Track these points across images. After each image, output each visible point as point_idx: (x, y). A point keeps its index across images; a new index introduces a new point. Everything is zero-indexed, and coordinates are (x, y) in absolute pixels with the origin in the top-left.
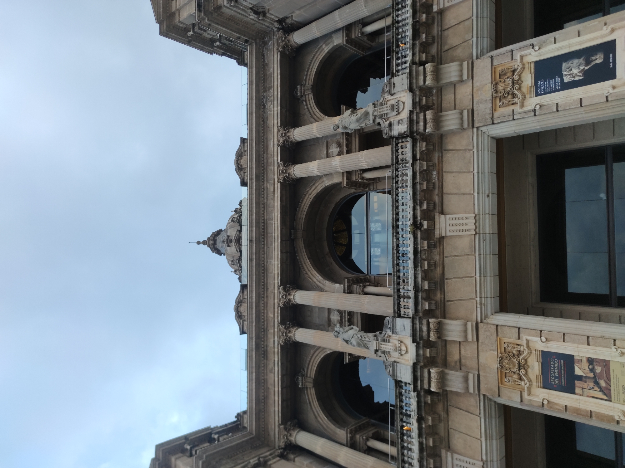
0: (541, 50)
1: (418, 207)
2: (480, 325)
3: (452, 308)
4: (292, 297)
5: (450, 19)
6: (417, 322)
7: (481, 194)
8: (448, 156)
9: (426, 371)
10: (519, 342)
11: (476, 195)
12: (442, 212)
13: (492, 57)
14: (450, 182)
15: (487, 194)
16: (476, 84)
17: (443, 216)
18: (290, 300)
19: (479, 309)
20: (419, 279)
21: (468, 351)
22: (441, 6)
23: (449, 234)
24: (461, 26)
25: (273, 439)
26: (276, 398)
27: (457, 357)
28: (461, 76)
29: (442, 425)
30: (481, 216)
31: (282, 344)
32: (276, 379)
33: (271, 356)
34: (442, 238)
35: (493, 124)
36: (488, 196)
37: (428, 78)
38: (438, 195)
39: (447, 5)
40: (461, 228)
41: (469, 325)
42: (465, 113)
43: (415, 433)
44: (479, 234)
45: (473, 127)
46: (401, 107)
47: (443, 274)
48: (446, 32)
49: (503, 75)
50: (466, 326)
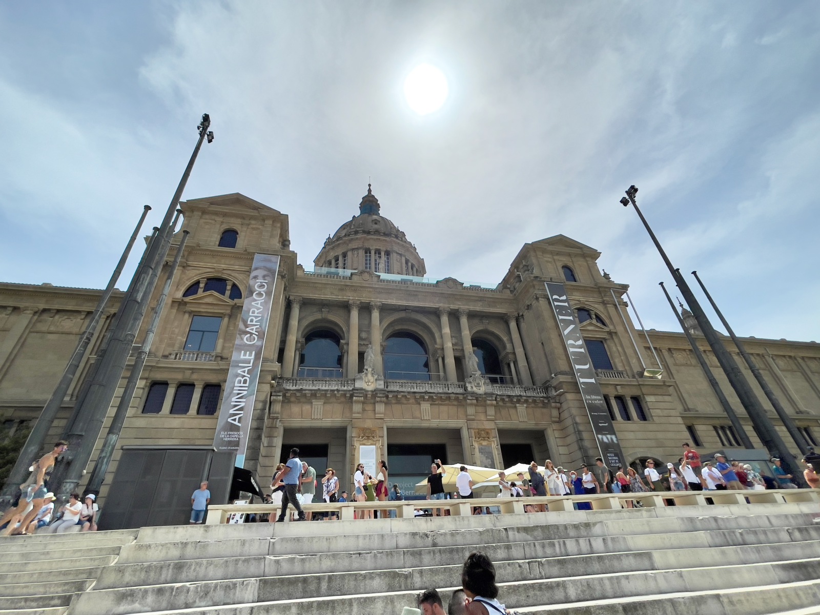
0: (495, 449)
2: (382, 420)
3: (389, 407)
4: (376, 311)
5: (512, 411)
6: (384, 392)
7: (438, 422)
8: (455, 408)
9: (362, 395)
10: (378, 437)
11: (438, 420)
12: (431, 405)
13: (495, 429)
14: (444, 409)
15: (438, 424)
16: (485, 422)
17: (429, 405)
18: (374, 309)
19: (388, 420)
20: (402, 394)
21: (372, 414)
22: (518, 408)
23: (422, 408)
24: (509, 416)
25: (293, 292)
27: (367, 409)
29: (335, 400)
30: (429, 422)
31: (349, 302)
32: (328, 296)
33: (342, 294)
34: (419, 404)
35: (468, 429)
37: (490, 402)
38: (439, 403)
39: (518, 410)
40: (425, 413)
41: (383, 415)
42: (473, 417)
43: (330, 388)
44: (422, 421)
45: (467, 420)
46: (478, 388)
48: (507, 409)
49: (488, 433)
50: (382, 414)
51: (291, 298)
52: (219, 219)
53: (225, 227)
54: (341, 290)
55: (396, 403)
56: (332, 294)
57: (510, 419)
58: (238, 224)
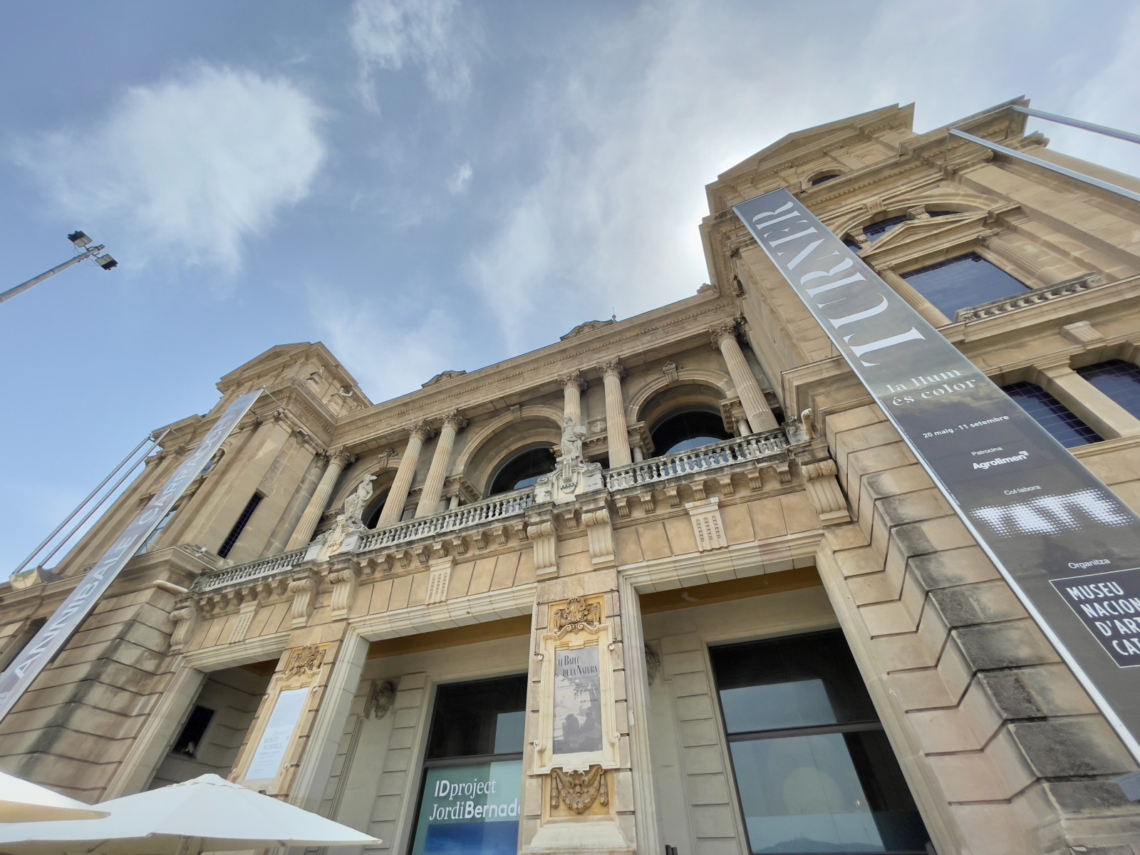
0: (608, 654)
1: (454, 536)
2: (344, 623)
3: (365, 592)
4: (447, 425)
5: (676, 527)
6: (349, 558)
7: (468, 603)
8: (514, 557)
9: (307, 574)
11: (466, 598)
12: (455, 563)
13: (616, 591)
14: (487, 565)
15: (469, 610)
16: (586, 577)
17: (449, 565)
18: (445, 423)
19: (359, 619)
21: (327, 614)
22: (691, 513)
23: (432, 575)
24: (665, 543)
25: (337, 442)
26: (365, 437)
27: (326, 603)
28: (595, 556)
30: (446, 608)
31: (408, 428)
33: (400, 420)
34: (428, 568)
35: (538, 606)
36: (468, 613)
38: (474, 555)
39: (693, 519)
40: (435, 588)
41: (345, 611)
42: (554, 569)
44: (428, 609)
45: (539, 581)
46: (567, 491)
47: (397, 577)
48: (660, 526)
49: (589, 608)
50: (343, 608)
51: (331, 452)
54: (401, 412)
55: (384, 579)
57: (667, 551)
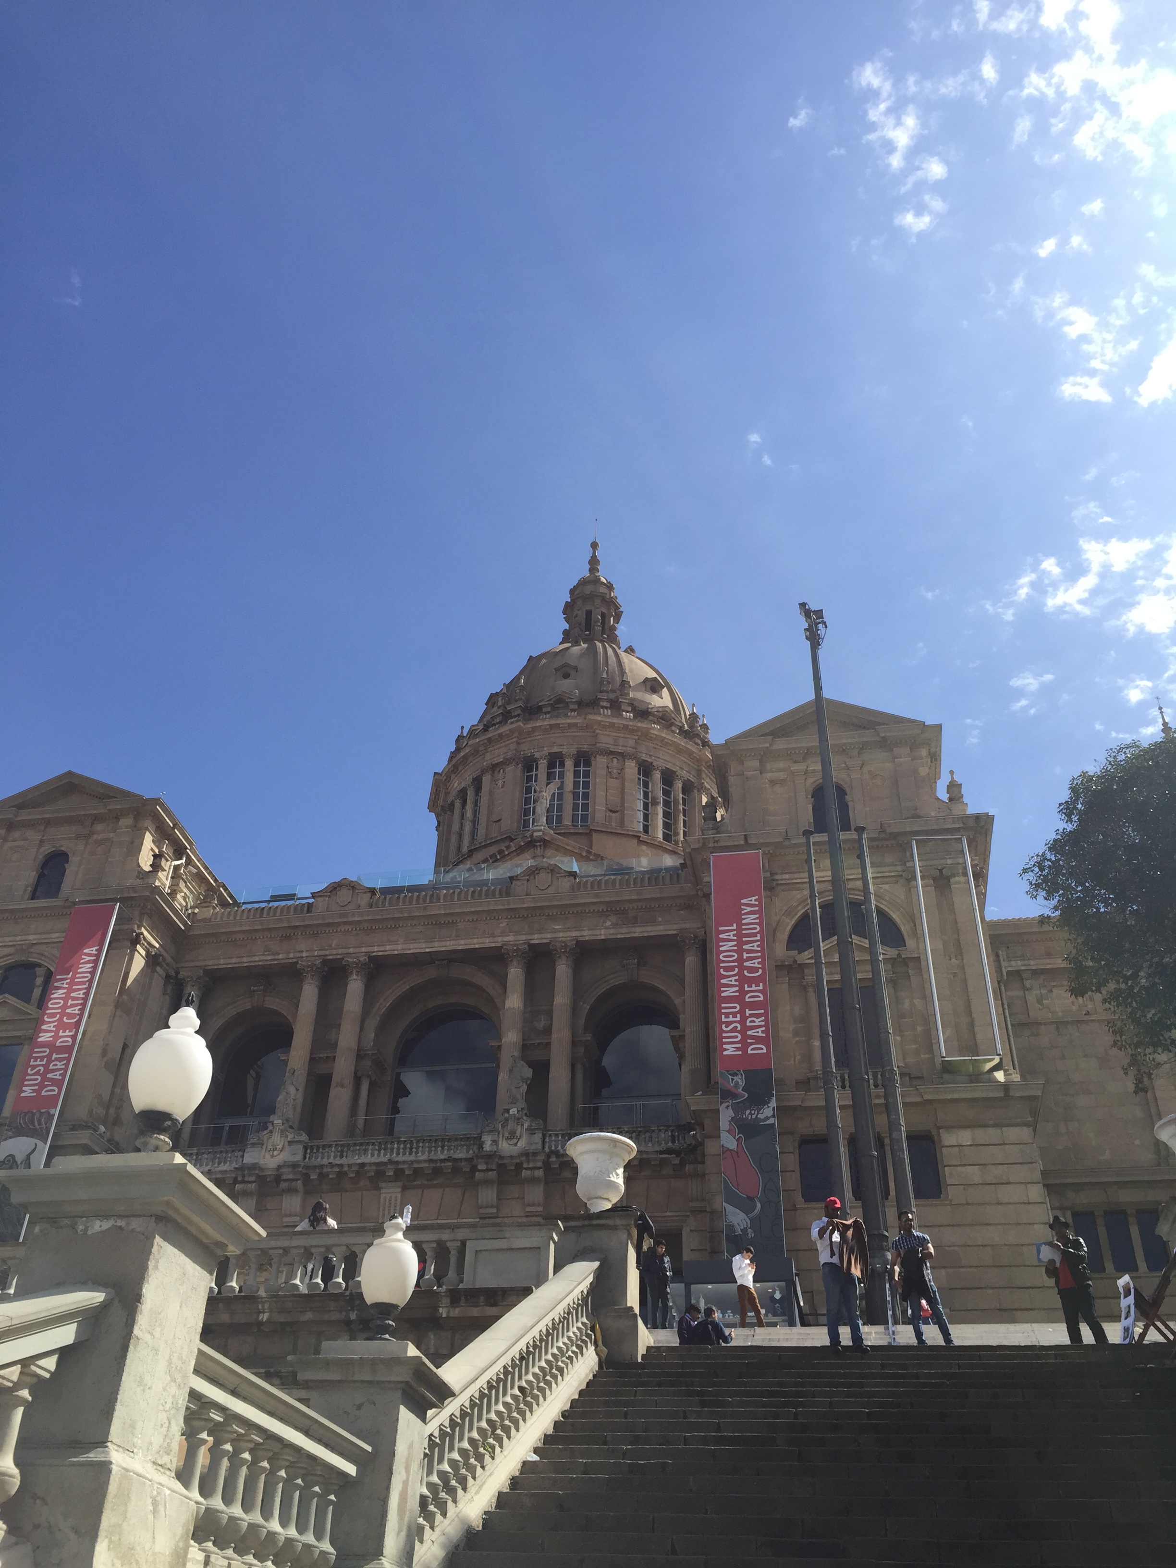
1: (408, 1166)
4: (355, 977)
6: (298, 1169)
8: (458, 1192)
9: (253, 1179)
12: (406, 1188)
14: (434, 1195)
17: (399, 1190)
18: (351, 973)
20: (338, 1170)
23: (382, 1196)
26: (234, 961)
28: (529, 1205)
31: (298, 966)
32: (257, 959)
33: (284, 948)
37: (529, 1172)
38: (420, 1184)
42: (494, 1210)
45: (481, 1217)
46: (512, 1142)
47: (346, 1191)
51: (183, 974)
52: (33, 836)
53: (47, 849)
54: (287, 938)
55: (335, 1190)
56: (267, 949)
58: (70, 838)
